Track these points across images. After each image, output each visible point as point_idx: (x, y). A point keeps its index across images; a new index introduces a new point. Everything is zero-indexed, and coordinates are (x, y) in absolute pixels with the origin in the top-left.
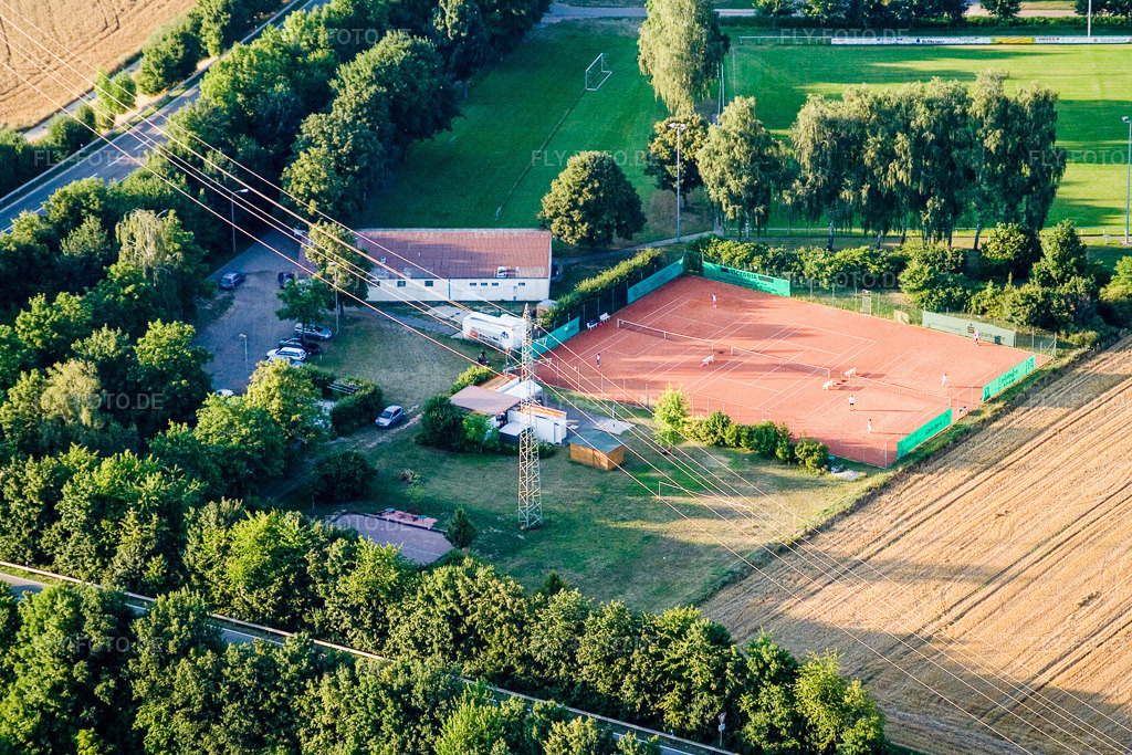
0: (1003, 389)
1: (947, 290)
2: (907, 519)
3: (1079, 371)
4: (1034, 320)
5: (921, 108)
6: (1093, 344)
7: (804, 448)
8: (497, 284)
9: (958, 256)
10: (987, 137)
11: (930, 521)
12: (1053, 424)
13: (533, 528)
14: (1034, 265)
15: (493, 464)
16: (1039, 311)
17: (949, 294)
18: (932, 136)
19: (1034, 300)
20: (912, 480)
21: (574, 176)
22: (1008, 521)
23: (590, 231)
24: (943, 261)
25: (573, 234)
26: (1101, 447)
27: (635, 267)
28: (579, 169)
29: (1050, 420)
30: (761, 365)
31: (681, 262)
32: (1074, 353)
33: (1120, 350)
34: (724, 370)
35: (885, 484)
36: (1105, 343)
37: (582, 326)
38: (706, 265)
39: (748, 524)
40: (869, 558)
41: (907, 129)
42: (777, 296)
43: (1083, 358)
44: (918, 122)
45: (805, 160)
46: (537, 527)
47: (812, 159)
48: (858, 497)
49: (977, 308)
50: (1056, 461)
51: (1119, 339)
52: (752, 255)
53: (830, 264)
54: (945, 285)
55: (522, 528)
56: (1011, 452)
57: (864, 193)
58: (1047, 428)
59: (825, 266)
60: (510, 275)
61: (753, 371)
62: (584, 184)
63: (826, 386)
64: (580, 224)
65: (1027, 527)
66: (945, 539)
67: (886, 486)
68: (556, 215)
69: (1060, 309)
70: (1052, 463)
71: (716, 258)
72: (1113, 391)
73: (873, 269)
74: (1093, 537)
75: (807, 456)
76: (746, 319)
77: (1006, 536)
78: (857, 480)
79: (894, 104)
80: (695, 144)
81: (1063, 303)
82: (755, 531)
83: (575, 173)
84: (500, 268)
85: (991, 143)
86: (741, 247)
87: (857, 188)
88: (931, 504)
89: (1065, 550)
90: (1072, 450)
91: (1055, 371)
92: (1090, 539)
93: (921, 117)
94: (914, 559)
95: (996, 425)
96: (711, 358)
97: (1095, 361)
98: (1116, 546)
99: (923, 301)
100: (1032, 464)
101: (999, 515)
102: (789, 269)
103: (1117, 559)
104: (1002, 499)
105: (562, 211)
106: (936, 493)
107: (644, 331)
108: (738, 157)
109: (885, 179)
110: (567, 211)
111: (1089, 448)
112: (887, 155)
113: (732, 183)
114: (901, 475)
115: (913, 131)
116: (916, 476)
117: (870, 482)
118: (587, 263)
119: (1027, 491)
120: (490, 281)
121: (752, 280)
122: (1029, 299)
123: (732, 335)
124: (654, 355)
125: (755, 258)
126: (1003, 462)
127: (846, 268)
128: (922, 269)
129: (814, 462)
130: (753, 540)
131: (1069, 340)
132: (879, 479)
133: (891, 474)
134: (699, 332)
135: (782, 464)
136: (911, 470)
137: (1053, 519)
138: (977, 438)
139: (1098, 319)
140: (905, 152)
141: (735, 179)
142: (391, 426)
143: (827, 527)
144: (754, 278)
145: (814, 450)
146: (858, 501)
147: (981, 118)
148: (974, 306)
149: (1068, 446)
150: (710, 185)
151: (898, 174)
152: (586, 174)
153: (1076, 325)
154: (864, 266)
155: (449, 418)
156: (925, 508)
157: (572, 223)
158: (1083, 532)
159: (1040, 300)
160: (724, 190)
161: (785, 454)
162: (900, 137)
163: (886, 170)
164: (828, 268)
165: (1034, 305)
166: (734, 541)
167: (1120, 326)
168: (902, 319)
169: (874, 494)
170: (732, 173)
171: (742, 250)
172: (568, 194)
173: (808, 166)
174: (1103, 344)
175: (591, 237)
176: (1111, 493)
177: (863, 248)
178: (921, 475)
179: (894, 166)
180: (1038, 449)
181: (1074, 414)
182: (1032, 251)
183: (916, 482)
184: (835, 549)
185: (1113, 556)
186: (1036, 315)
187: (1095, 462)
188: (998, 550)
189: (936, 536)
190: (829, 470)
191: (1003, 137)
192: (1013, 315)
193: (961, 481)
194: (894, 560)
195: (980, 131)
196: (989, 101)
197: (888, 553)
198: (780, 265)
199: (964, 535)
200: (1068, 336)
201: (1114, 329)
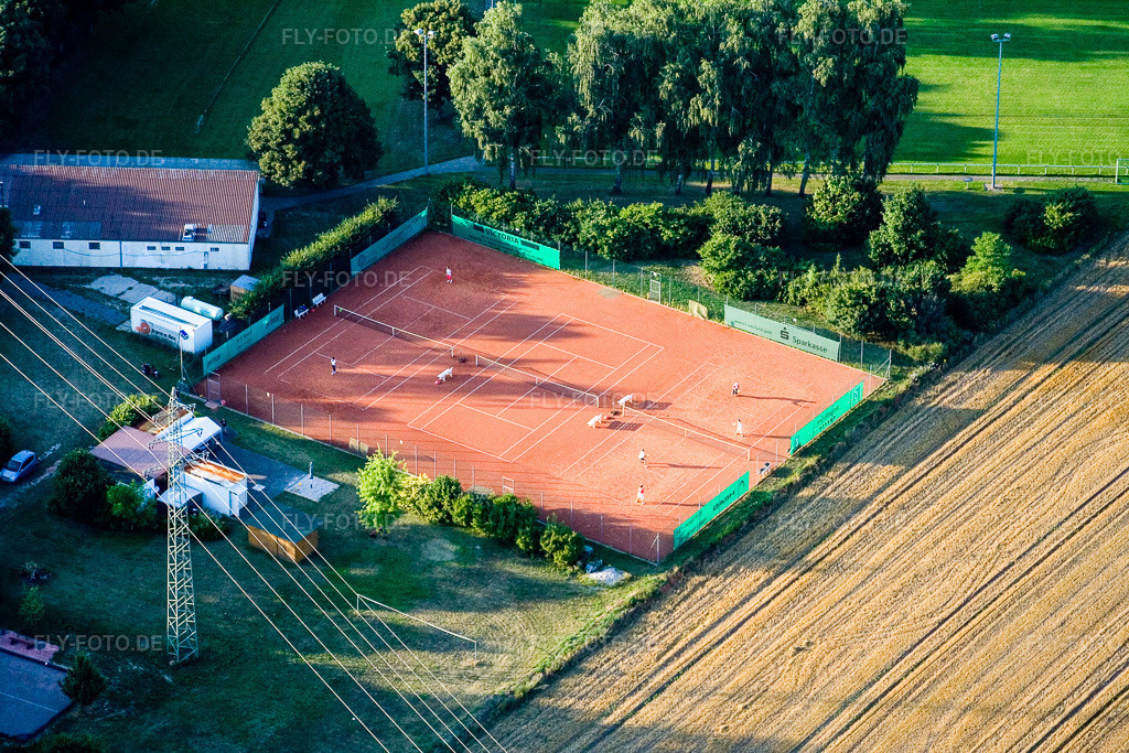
0: (818, 433)
1: (758, 272)
2: (678, 654)
3: (919, 402)
4: (863, 325)
5: (733, 27)
6: (939, 361)
7: (553, 538)
8: (182, 249)
9: (774, 222)
10: (817, 66)
11: (707, 658)
12: (879, 491)
13: (185, 664)
14: (872, 234)
15: (146, 549)
16: (871, 315)
17: (760, 277)
18: (745, 64)
19: (866, 300)
20: (690, 587)
21: (288, 99)
22: (809, 659)
23: (307, 171)
24: (756, 228)
25: (286, 174)
26: (937, 533)
27: (362, 227)
28: (296, 91)
29: (875, 484)
30: (513, 384)
31: (424, 213)
32: (914, 375)
33: (973, 368)
34: (464, 391)
35: (654, 593)
36: (956, 357)
37: (288, 315)
38: (456, 219)
39: (469, 660)
40: (623, 721)
41: (713, 53)
42: (544, 268)
43: (925, 381)
44: (729, 44)
45: (584, 89)
46: (192, 662)
47: (593, 88)
48: (617, 617)
49: (795, 297)
50: (878, 557)
51: (973, 349)
52: (514, 211)
53: (613, 226)
54: (756, 266)
55: (171, 663)
56: (822, 539)
57: (659, 132)
58: (870, 499)
59: (606, 229)
60: (199, 236)
61: (503, 393)
62: (300, 112)
63: (592, 423)
64: (295, 162)
65: (834, 671)
66: (724, 690)
67: (655, 598)
68: (265, 148)
69: (899, 312)
70: (873, 559)
71: (467, 212)
72: (960, 437)
73: (667, 234)
74: (918, 691)
75: (556, 549)
76: (502, 305)
77: (805, 685)
78: (618, 585)
79: (700, 18)
80: (450, 44)
81: (903, 305)
82: (478, 671)
83: (290, 94)
84: (188, 227)
85: (820, 74)
86: (499, 199)
87: (649, 125)
88: (713, 626)
89: (881, 713)
90: (900, 538)
91: (887, 403)
92: (914, 695)
93: (733, 40)
94: (683, 724)
95: (806, 492)
96: (448, 371)
97: (939, 387)
98: (946, 707)
99: (727, 285)
100: (848, 561)
101: (799, 650)
102: (560, 231)
103: (946, 732)
104: (804, 622)
105: (272, 144)
106: (719, 607)
107: (365, 323)
108: (498, 82)
109: (686, 116)
110: (279, 145)
111: (923, 535)
112: (689, 86)
113: (491, 115)
114: (677, 577)
115: (723, 55)
116: (697, 579)
117: (634, 591)
118: (306, 207)
119: (837, 608)
120: (173, 245)
121: (512, 243)
122: (859, 297)
123: (481, 332)
124: (377, 364)
125: (518, 215)
126: (810, 556)
127: (632, 232)
128: (728, 242)
129: (565, 558)
130: (473, 689)
131: (909, 353)
132: (646, 585)
133: (662, 577)
134: (438, 327)
135: (523, 556)
136: (691, 569)
137: (868, 658)
138: (780, 515)
139: (948, 323)
140: (711, 85)
141: (494, 110)
142: (19, 481)
143: (571, 667)
144: (516, 242)
145: (565, 542)
146: (617, 622)
147: (810, 41)
148: (791, 295)
149: (895, 531)
150: (463, 114)
151: (702, 112)
152: (303, 98)
153: (918, 332)
154: (655, 230)
155: (90, 486)
156: (703, 634)
157: (285, 161)
158: (905, 681)
159: (874, 299)
160: (481, 123)
161: (527, 545)
162: (705, 65)
163: (687, 106)
164: (609, 233)
165: (866, 307)
166: (448, 689)
167: (976, 330)
168: (699, 312)
169: (639, 609)
170: (491, 101)
171: (501, 205)
172: (281, 122)
173: (587, 97)
174: (952, 359)
175: (309, 180)
176: (946, 614)
177: (655, 206)
178: (702, 578)
179: (697, 101)
180: (856, 537)
181: (907, 476)
182: (869, 211)
183: (694, 590)
184: (580, 705)
185: (942, 723)
186: (867, 320)
187: (927, 559)
188: (793, 711)
189: (713, 683)
190: (584, 569)
191: (836, 64)
192: (838, 317)
193: (754, 587)
194: (655, 725)
195: (807, 59)
196: (820, 18)
197: (649, 715)
198: (549, 227)
199: (749, 683)
200: (907, 347)
201: (967, 333)
